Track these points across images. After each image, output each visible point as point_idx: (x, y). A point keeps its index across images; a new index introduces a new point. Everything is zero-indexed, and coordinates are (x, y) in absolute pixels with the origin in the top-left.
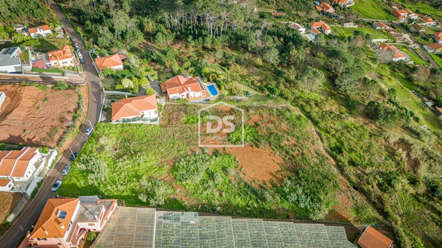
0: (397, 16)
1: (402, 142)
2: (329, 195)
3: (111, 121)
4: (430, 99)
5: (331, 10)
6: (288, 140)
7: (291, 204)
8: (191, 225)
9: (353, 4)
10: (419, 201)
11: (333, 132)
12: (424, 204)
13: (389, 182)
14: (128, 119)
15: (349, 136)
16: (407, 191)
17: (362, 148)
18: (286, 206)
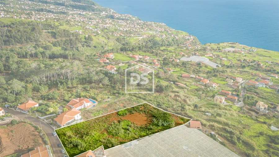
0: (135, 58)
1: (175, 95)
2: (170, 119)
3: (61, 127)
4: (171, 81)
5: (108, 61)
6: (141, 108)
7: (161, 127)
8: (137, 144)
9: (114, 57)
10: (195, 111)
11: (153, 100)
12: (197, 111)
13: (183, 108)
14: (68, 123)
15: (159, 99)
16: (190, 109)
17: (166, 101)
18: (160, 128)
